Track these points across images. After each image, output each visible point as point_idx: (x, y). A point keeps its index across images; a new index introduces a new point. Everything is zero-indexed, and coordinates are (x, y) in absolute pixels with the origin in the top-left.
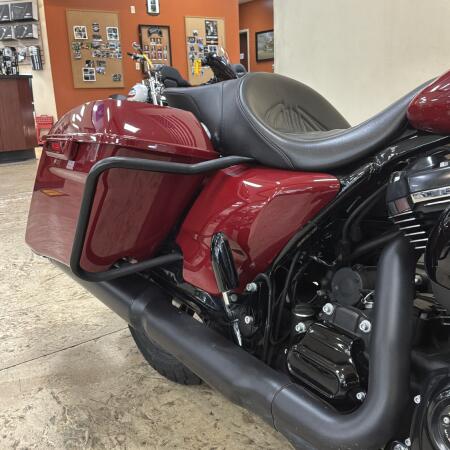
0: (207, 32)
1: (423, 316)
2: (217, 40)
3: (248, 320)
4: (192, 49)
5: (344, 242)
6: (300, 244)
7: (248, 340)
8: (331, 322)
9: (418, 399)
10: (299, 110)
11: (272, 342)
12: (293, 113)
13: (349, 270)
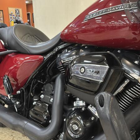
0: (16, 12)
1: (68, 95)
2: (19, 15)
3: (18, 103)
4: (11, 18)
5: (48, 76)
6: (33, 77)
7: (19, 110)
8: (43, 100)
9: (65, 120)
10: (35, 36)
11: (27, 109)
12: (33, 37)
13: (49, 84)
